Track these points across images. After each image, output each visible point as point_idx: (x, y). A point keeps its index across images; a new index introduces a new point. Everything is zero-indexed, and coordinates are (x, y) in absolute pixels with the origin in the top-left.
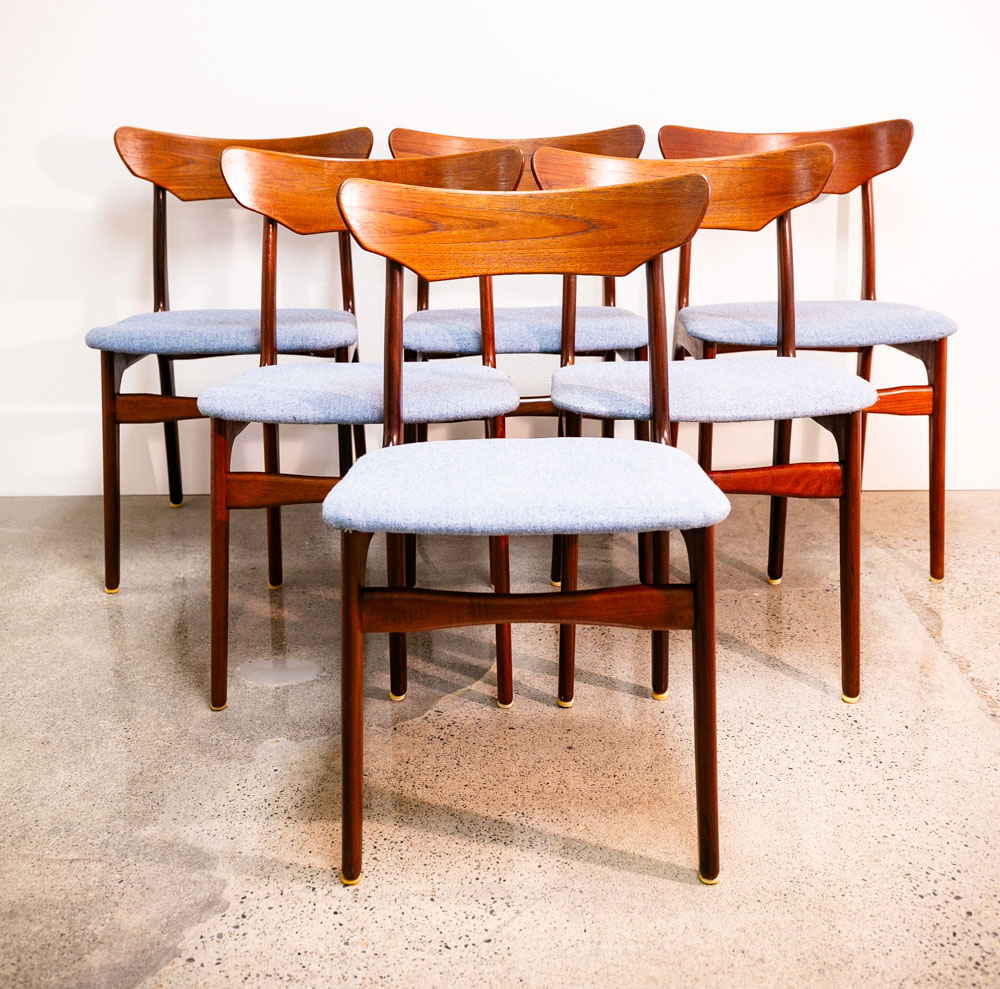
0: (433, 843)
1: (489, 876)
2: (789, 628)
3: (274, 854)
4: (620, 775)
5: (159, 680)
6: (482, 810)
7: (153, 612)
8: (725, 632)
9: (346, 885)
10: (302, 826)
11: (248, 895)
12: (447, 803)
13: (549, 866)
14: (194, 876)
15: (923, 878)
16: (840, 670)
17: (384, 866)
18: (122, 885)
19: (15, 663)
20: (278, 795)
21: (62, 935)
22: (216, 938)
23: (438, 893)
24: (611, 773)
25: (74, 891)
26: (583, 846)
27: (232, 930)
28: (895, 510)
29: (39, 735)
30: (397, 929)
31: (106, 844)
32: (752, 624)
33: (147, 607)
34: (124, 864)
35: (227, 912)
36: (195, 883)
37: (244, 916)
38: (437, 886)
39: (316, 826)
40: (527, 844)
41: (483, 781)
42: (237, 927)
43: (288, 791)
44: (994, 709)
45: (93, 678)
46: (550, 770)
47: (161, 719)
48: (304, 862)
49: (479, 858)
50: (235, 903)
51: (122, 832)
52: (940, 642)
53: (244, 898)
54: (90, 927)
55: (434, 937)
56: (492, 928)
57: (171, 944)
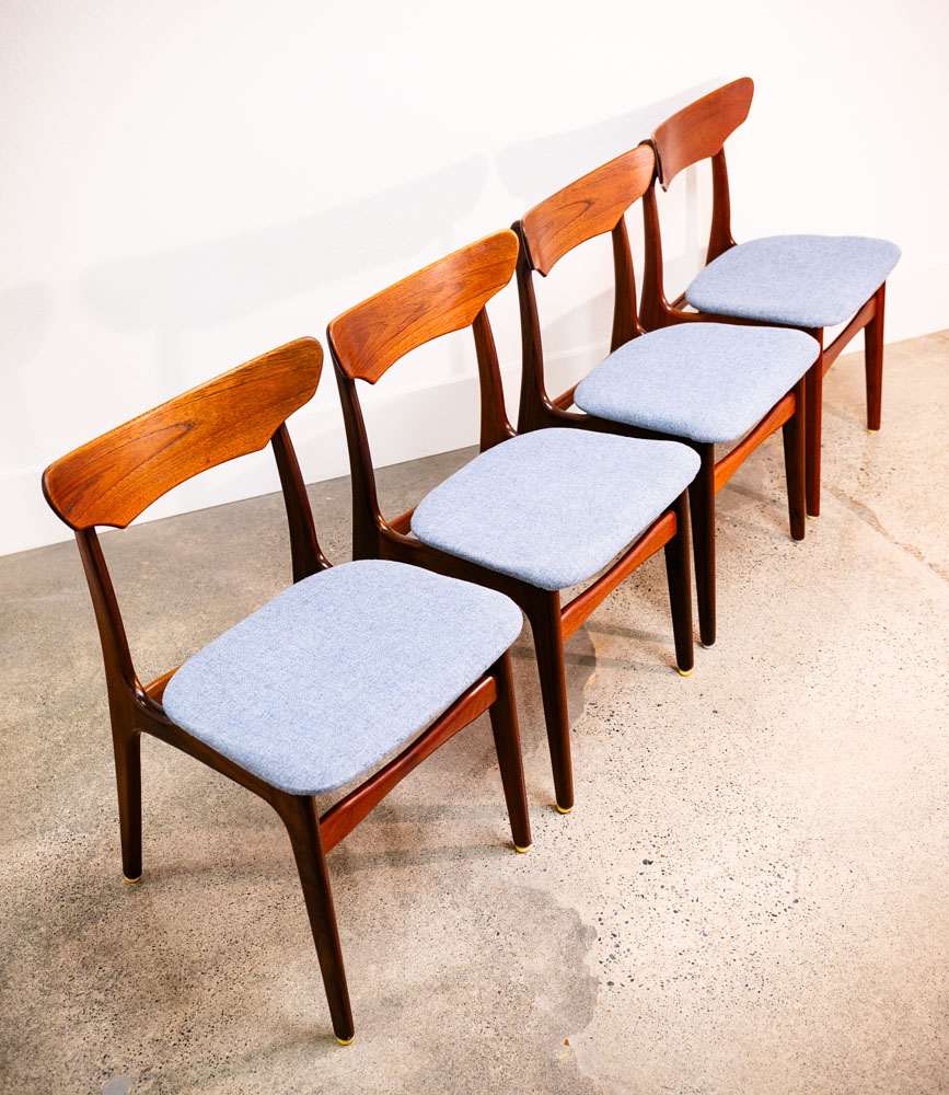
1: (753, 846)
2: (776, 548)
4: (768, 726)
10: (586, 844)
11: (601, 916)
13: (785, 823)
14: (547, 912)
17: (675, 860)
18: (501, 936)
21: (499, 992)
22: (611, 960)
23: (731, 872)
24: (761, 727)
25: (471, 952)
27: (617, 949)
30: (729, 912)
34: (485, 918)
35: (599, 936)
36: (553, 918)
37: (615, 936)
41: (679, 762)
42: (618, 946)
50: (598, 926)
52: (886, 534)
53: (600, 920)
54: (513, 979)
55: (757, 910)
56: (791, 890)
57: (584, 975)
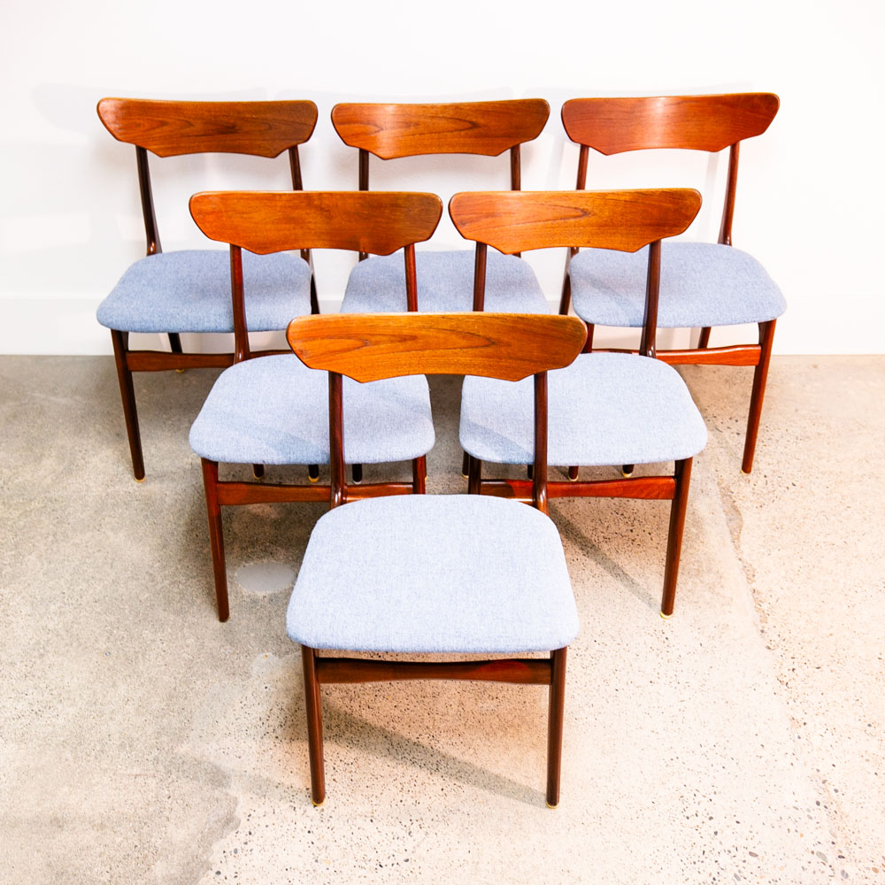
0: (372, 766)
1: (409, 799)
2: (632, 531)
3: (267, 773)
4: (500, 696)
5: (181, 587)
6: (405, 733)
7: (172, 505)
8: (586, 535)
9: (315, 806)
10: (286, 747)
11: (252, 813)
12: (382, 724)
13: (449, 789)
14: (217, 793)
15: (691, 801)
16: (662, 580)
17: (341, 788)
18: (170, 801)
19: (77, 563)
20: (268, 713)
21: (136, 846)
22: (233, 853)
23: (375, 815)
24: (494, 694)
25: (140, 805)
26: (472, 770)
27: (243, 846)
28: (727, 381)
29: (102, 646)
30: (349, 848)
31: (157, 759)
32: (606, 524)
33: (167, 500)
34: (170, 780)
35: (239, 829)
36: (217, 800)
37: (250, 833)
38: (375, 808)
39: (295, 744)
40: (435, 767)
42: (246, 843)
43: (276, 710)
44: (764, 624)
45: (135, 583)
46: (454, 691)
47: (185, 630)
48: (287, 783)
49: (403, 780)
51: (166, 749)
52: (737, 548)
53: (250, 816)
54: (153, 840)
55: (372, 855)
56: (410, 848)
57: (205, 857)
